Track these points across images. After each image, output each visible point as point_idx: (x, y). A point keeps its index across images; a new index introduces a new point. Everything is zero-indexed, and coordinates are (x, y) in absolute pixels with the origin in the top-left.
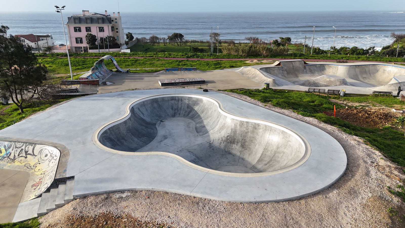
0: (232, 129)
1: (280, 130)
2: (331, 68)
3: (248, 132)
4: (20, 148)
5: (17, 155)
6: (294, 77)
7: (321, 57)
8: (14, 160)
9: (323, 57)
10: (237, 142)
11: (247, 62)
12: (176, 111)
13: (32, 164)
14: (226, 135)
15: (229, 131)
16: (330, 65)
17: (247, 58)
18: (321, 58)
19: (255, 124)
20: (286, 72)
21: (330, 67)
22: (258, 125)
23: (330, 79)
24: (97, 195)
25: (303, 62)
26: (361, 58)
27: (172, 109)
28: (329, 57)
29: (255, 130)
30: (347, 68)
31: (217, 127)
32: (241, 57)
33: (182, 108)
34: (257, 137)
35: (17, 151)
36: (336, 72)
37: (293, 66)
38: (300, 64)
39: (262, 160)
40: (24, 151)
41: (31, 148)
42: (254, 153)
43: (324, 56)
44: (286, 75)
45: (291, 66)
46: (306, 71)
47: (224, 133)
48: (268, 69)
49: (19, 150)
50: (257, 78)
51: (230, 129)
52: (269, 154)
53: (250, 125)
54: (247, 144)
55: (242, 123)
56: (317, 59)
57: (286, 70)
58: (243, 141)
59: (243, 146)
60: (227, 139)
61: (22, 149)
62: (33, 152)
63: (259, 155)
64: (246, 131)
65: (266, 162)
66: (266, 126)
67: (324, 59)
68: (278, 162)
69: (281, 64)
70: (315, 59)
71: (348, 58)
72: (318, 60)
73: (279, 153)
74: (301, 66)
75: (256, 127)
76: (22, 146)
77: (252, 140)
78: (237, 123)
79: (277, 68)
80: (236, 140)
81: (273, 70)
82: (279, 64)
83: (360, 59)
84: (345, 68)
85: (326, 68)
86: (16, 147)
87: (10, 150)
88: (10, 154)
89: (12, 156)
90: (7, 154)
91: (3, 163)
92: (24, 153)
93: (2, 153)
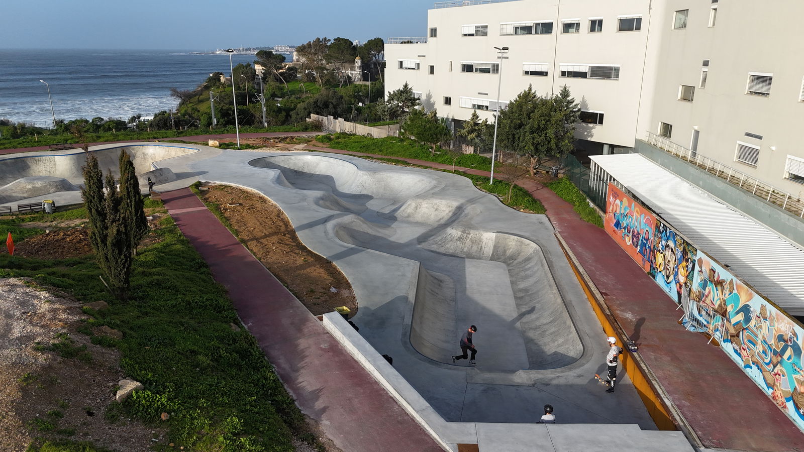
2: (40, 163)
7: (19, 144)
16: (38, 156)
18: (19, 146)
21: (39, 160)
23: (33, 184)
26: (103, 137)
28: (37, 142)
30: (74, 159)
36: (53, 170)
43: (25, 142)
56: (10, 148)
67: (26, 147)
70: (5, 148)
72: (13, 149)
83: (102, 139)
84: (71, 159)
85: (30, 162)
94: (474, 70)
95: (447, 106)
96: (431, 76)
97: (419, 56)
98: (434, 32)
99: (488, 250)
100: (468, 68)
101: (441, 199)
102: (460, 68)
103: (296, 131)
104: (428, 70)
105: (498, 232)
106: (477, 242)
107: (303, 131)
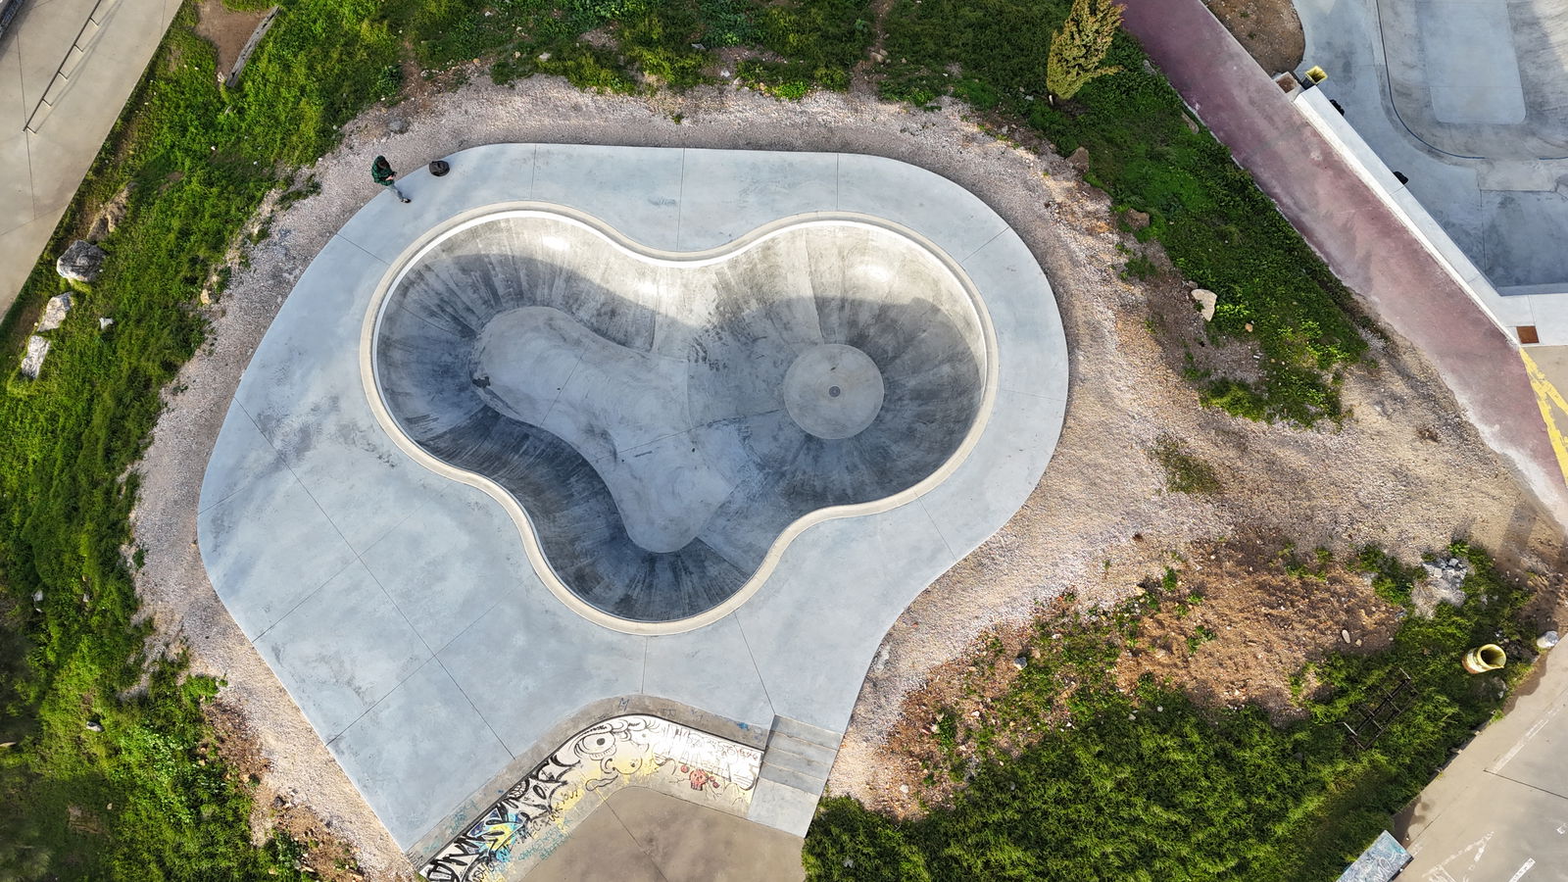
0: (715, 287)
4: (526, 791)
5: (539, 801)
8: (548, 811)
10: (746, 302)
14: (712, 308)
15: (712, 294)
24: (860, 699)
34: (779, 259)
39: (825, 301)
40: (541, 785)
41: (550, 768)
47: (704, 306)
49: (531, 793)
51: (711, 289)
52: (826, 277)
53: (754, 253)
54: (765, 289)
58: (755, 290)
60: (722, 314)
61: (536, 787)
62: (563, 765)
63: (808, 294)
64: (751, 268)
65: (836, 303)
66: (792, 234)
75: (768, 248)
76: (527, 783)
77: (772, 273)
78: (723, 268)
80: (741, 301)
86: (517, 799)
87: (512, 812)
88: (524, 814)
89: (533, 812)
90: (518, 820)
91: (539, 833)
92: (548, 785)
93: (502, 833)
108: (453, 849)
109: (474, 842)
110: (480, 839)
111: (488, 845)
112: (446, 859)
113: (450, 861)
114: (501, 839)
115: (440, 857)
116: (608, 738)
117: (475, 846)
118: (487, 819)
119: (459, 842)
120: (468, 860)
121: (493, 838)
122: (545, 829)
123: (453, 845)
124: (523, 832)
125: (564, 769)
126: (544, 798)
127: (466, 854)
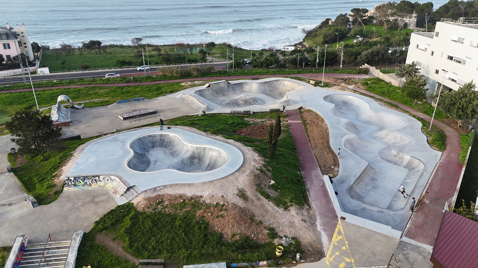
1: (216, 149)
2: (248, 85)
3: (201, 152)
4: (91, 179)
5: (91, 182)
6: (222, 96)
7: (241, 74)
8: (90, 185)
9: (242, 73)
10: (196, 158)
11: (183, 84)
12: (154, 144)
13: (102, 185)
14: (189, 155)
15: (191, 153)
16: (247, 83)
17: (181, 79)
19: (204, 147)
20: (215, 92)
22: (206, 148)
23: (246, 98)
24: (150, 189)
25: (227, 82)
26: (270, 72)
27: (151, 143)
28: (247, 73)
29: (204, 151)
31: (184, 151)
32: (176, 78)
33: (157, 141)
34: (206, 153)
35: (89, 180)
36: (251, 89)
37: (220, 87)
38: (225, 84)
39: (210, 165)
40: (94, 180)
41: (97, 178)
42: (205, 162)
44: (215, 95)
45: (218, 86)
46: (230, 90)
47: (188, 155)
48: (201, 91)
49: (91, 180)
50: (195, 104)
51: (191, 151)
52: (212, 161)
53: (201, 148)
54: (201, 158)
55: (197, 148)
57: (215, 91)
58: (199, 157)
59: (199, 160)
60: (191, 157)
61: (92, 179)
62: (99, 179)
63: (208, 163)
64: (200, 152)
65: (211, 166)
66: (209, 148)
68: (217, 165)
69: (211, 85)
70: (236, 76)
71: (260, 73)
73: (217, 160)
74: (225, 86)
75: (204, 149)
76: (92, 177)
78: (195, 148)
79: (208, 90)
81: (205, 92)
82: (209, 86)
83: (269, 74)
84: (258, 85)
85: (244, 85)
86: (88, 179)
87: (86, 181)
88: (87, 183)
89: (88, 183)
90: (85, 183)
91: (86, 187)
92: (94, 181)
93: (81, 183)
94: (453, 60)
95: (436, 75)
96: (431, 56)
97: (427, 44)
98: (437, 35)
99: (405, 163)
100: (451, 58)
101: (399, 134)
102: (447, 57)
103: (354, 74)
104: (431, 53)
105: (412, 157)
106: (402, 159)
107: (358, 74)
108: (72, 179)
109: (76, 181)
110: (77, 181)
111: (77, 183)
112: (70, 180)
113: (70, 181)
114: (80, 184)
115: (70, 178)
116: (109, 180)
117: (76, 182)
118: (81, 178)
119: (75, 178)
120: (73, 183)
121: (79, 182)
122: (87, 187)
123: (73, 178)
124: (84, 185)
125: (99, 180)
126: (92, 183)
127: (73, 182)
